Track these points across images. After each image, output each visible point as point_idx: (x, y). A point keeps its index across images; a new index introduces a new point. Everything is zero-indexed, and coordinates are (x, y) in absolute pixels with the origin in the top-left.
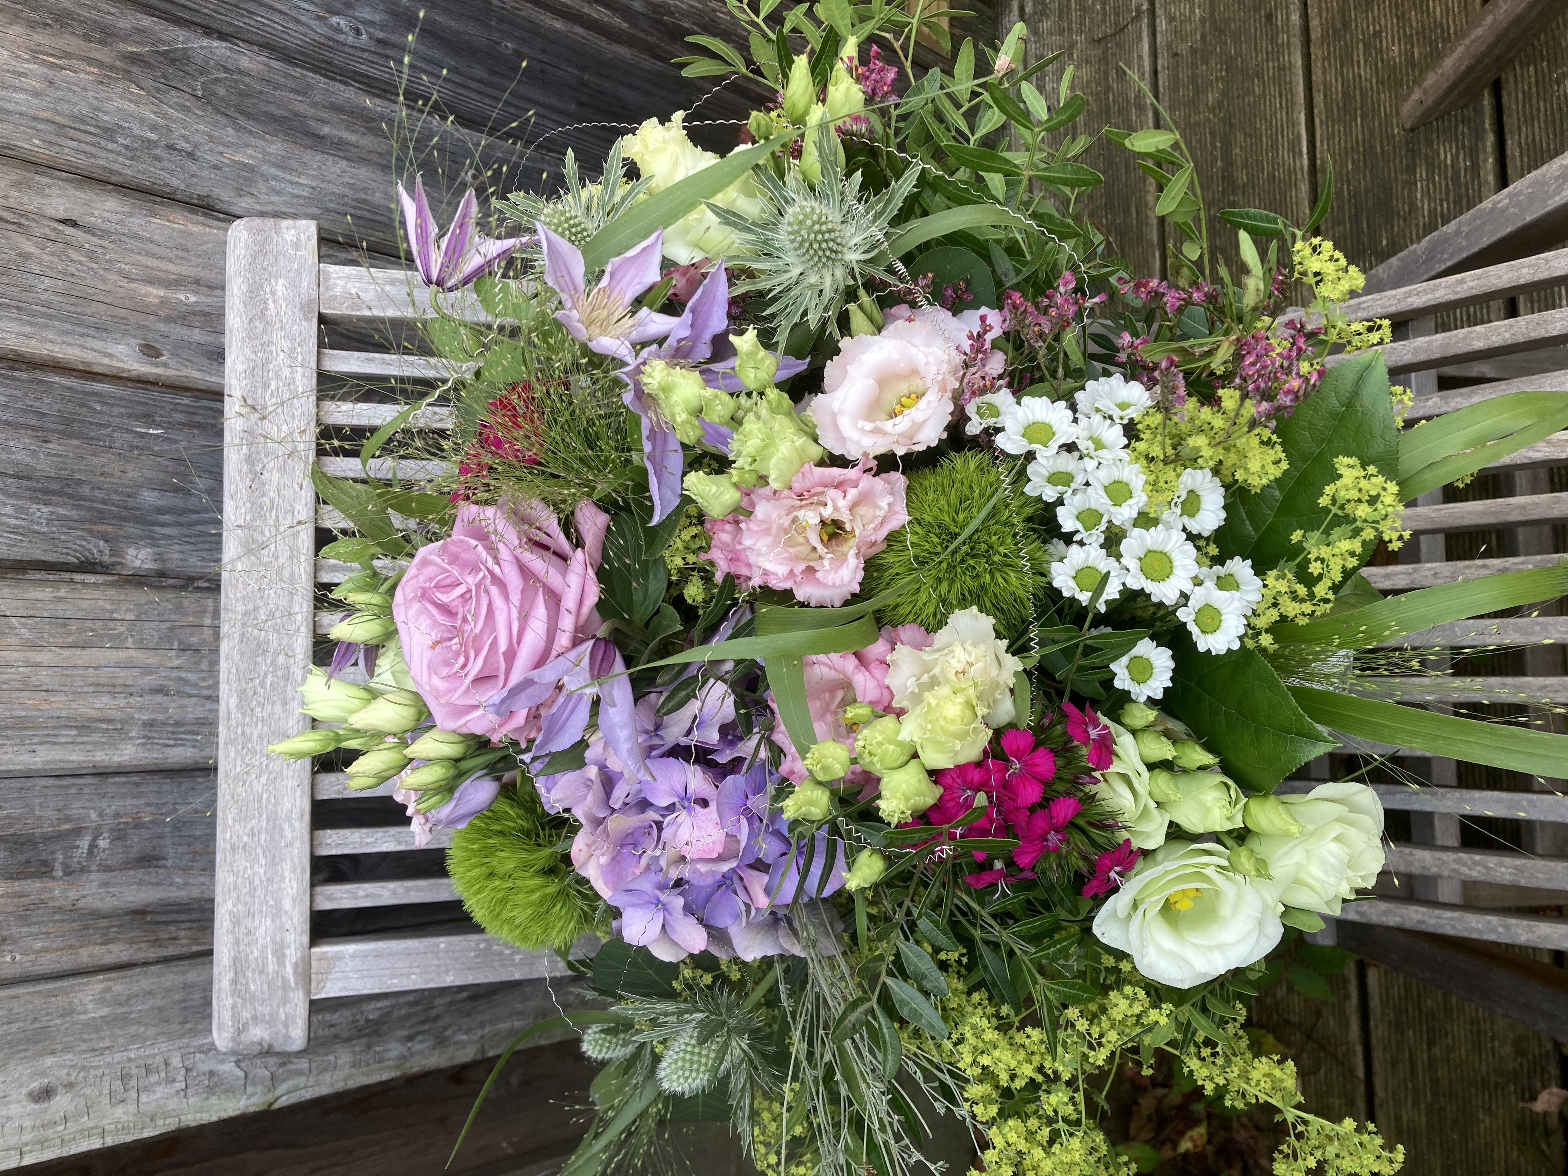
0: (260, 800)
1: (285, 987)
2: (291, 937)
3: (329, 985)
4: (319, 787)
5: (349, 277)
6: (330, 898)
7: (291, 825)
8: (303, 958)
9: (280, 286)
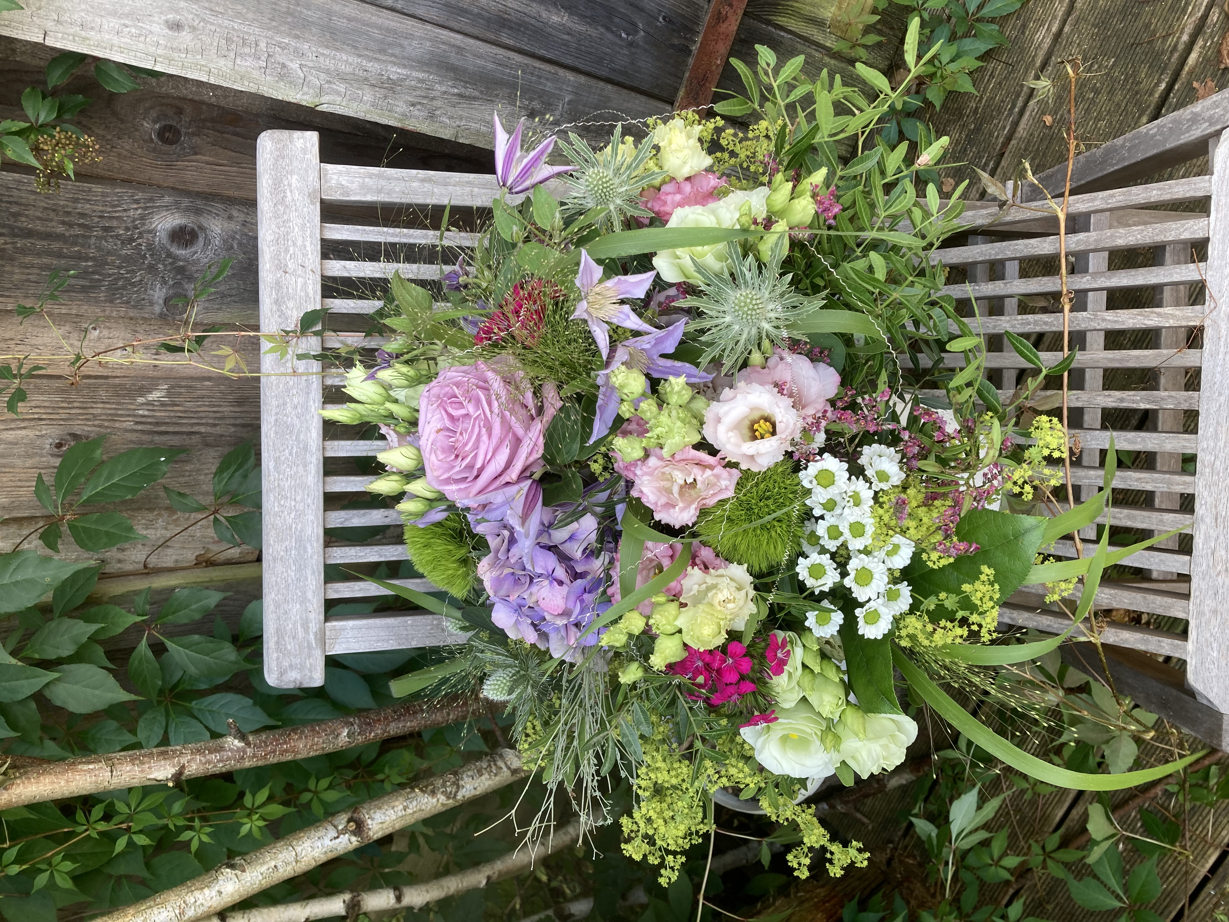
0: (291, 529)
1: (309, 647)
2: (312, 616)
3: (337, 647)
4: (328, 520)
5: (340, 173)
6: (337, 591)
7: (311, 545)
8: (320, 629)
9: (294, 180)
